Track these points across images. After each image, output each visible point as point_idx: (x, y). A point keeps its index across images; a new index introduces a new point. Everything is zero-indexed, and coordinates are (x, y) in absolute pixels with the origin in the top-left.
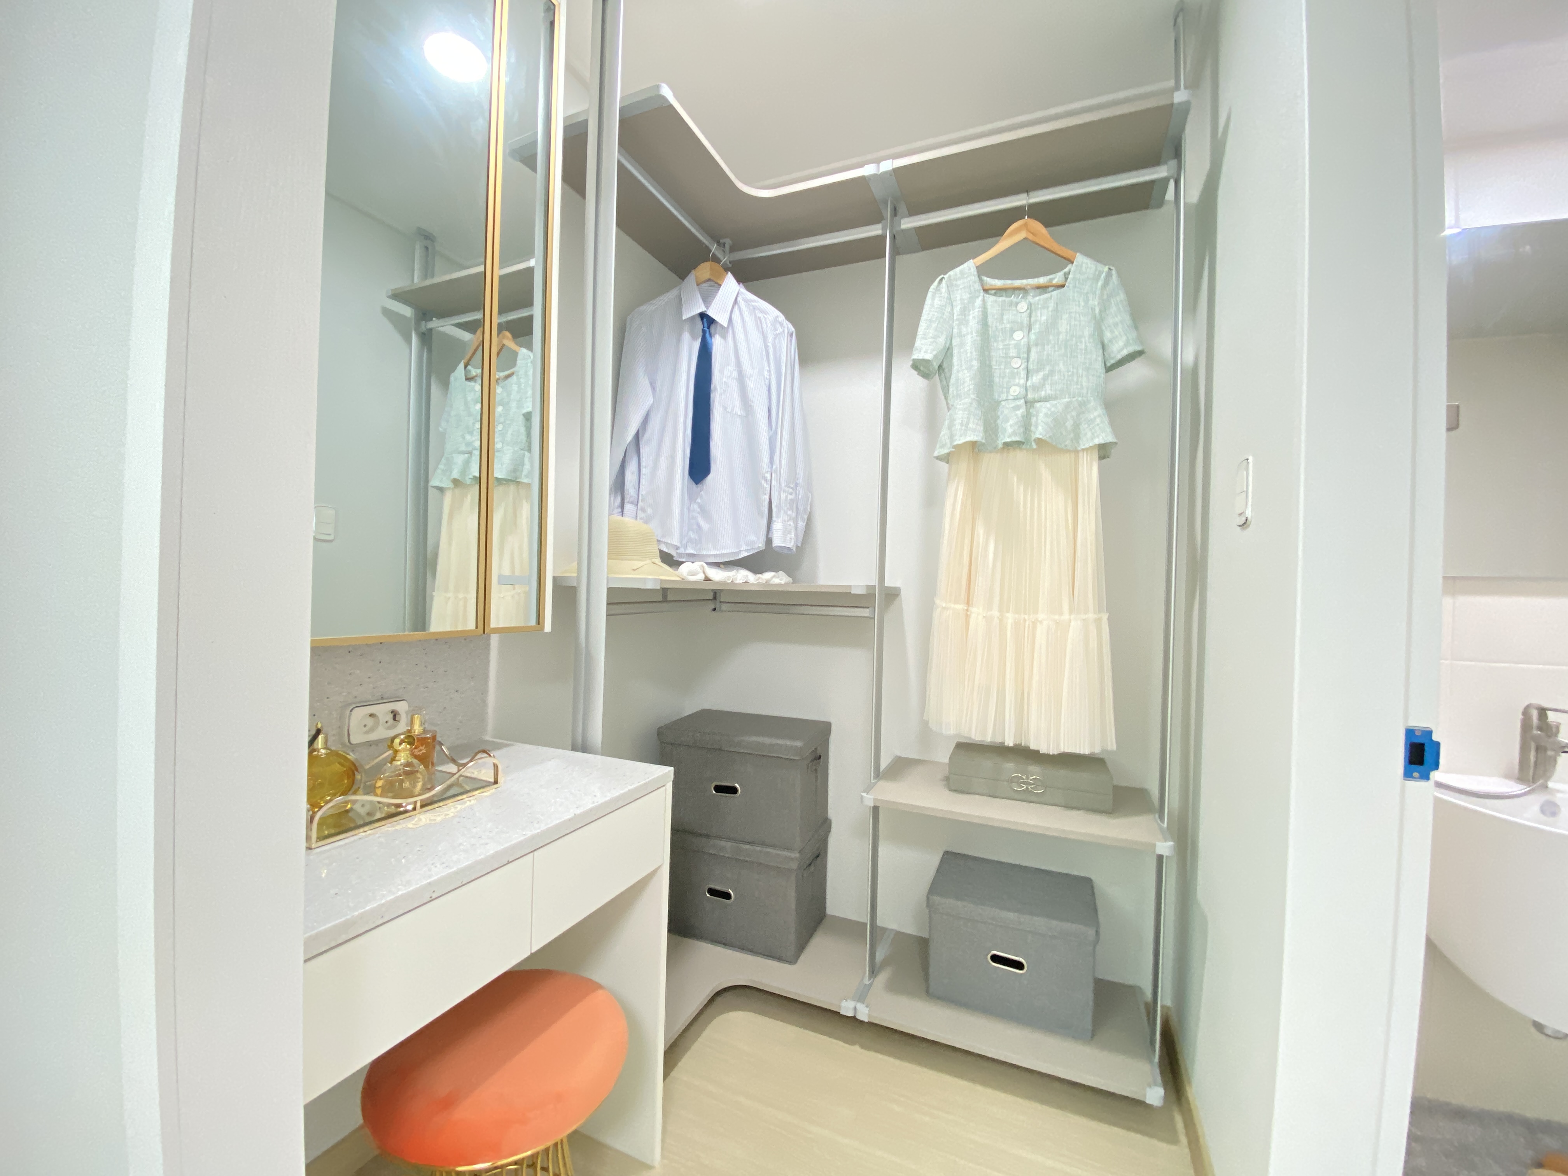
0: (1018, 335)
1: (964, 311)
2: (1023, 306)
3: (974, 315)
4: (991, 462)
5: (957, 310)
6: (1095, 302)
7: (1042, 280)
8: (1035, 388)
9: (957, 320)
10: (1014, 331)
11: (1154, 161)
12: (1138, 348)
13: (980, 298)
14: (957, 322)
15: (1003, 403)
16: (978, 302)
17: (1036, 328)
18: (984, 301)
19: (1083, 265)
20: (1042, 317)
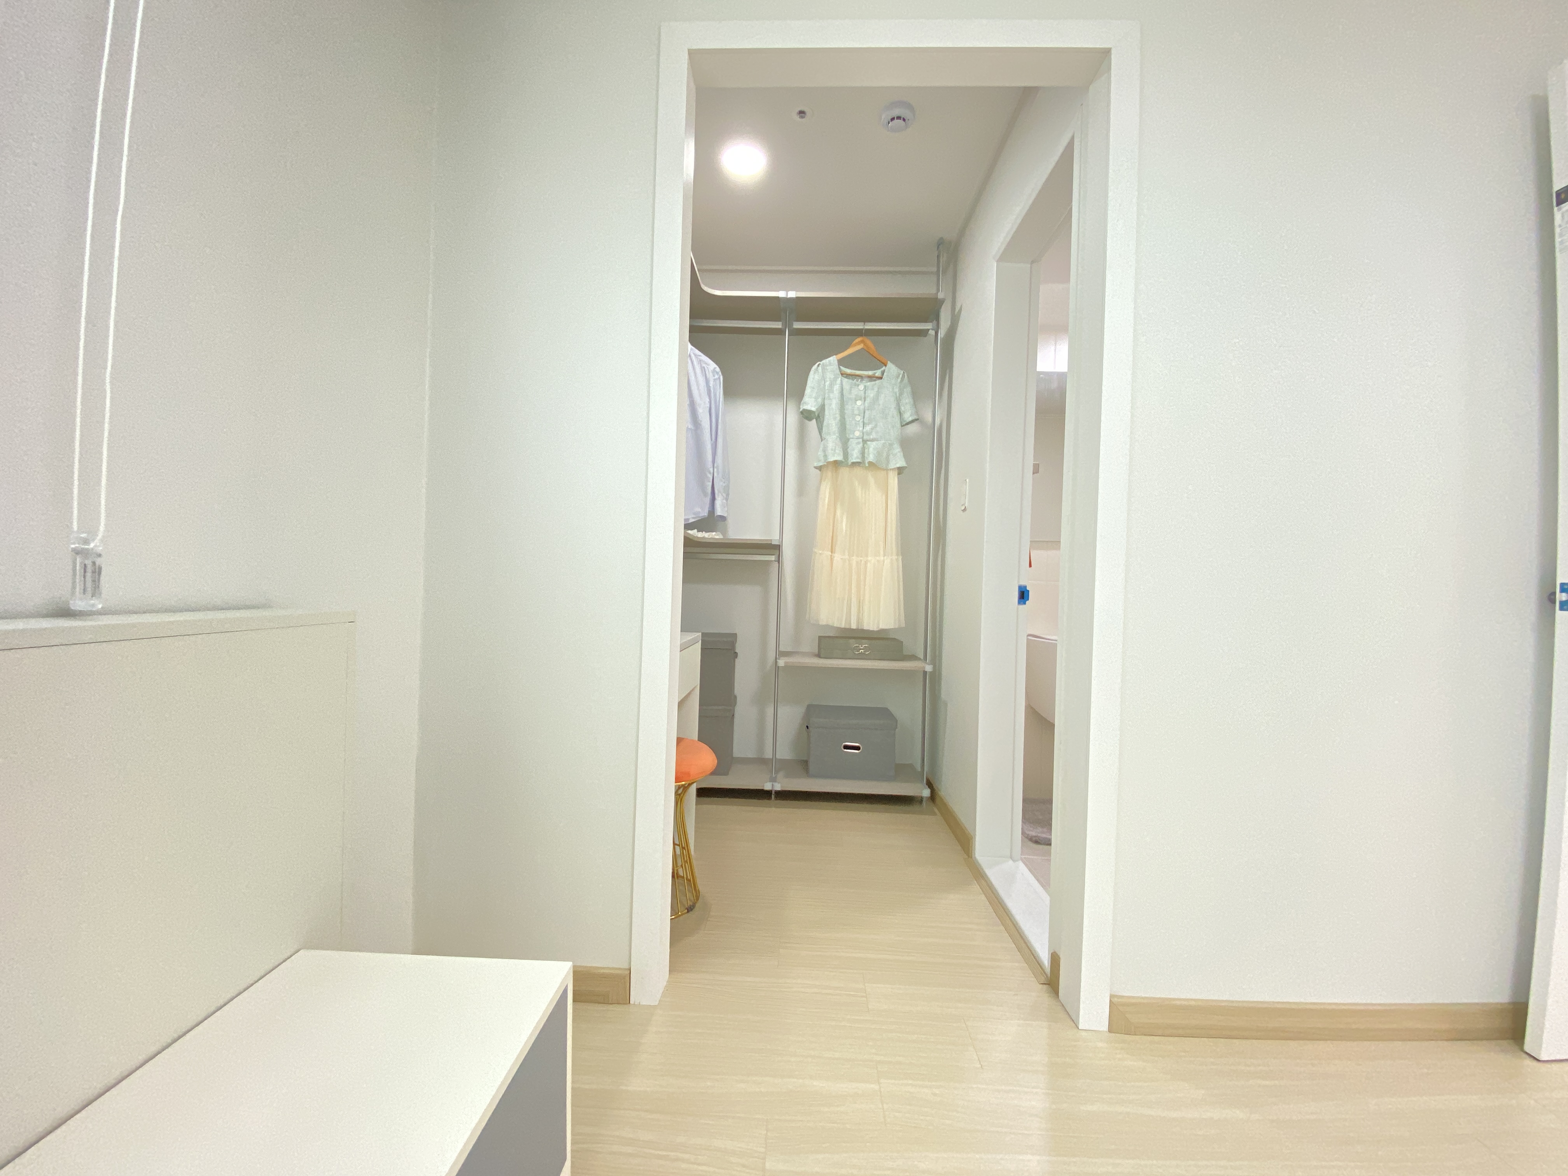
0: (859, 403)
1: (831, 385)
2: (861, 387)
3: (837, 387)
4: (844, 472)
5: (827, 383)
6: (897, 390)
7: (870, 373)
8: (869, 434)
9: (827, 389)
10: (857, 400)
11: (925, 321)
12: (917, 418)
13: (840, 379)
14: (827, 391)
15: (851, 440)
16: (839, 381)
17: (868, 401)
18: (841, 381)
19: (891, 369)
20: (871, 394)
